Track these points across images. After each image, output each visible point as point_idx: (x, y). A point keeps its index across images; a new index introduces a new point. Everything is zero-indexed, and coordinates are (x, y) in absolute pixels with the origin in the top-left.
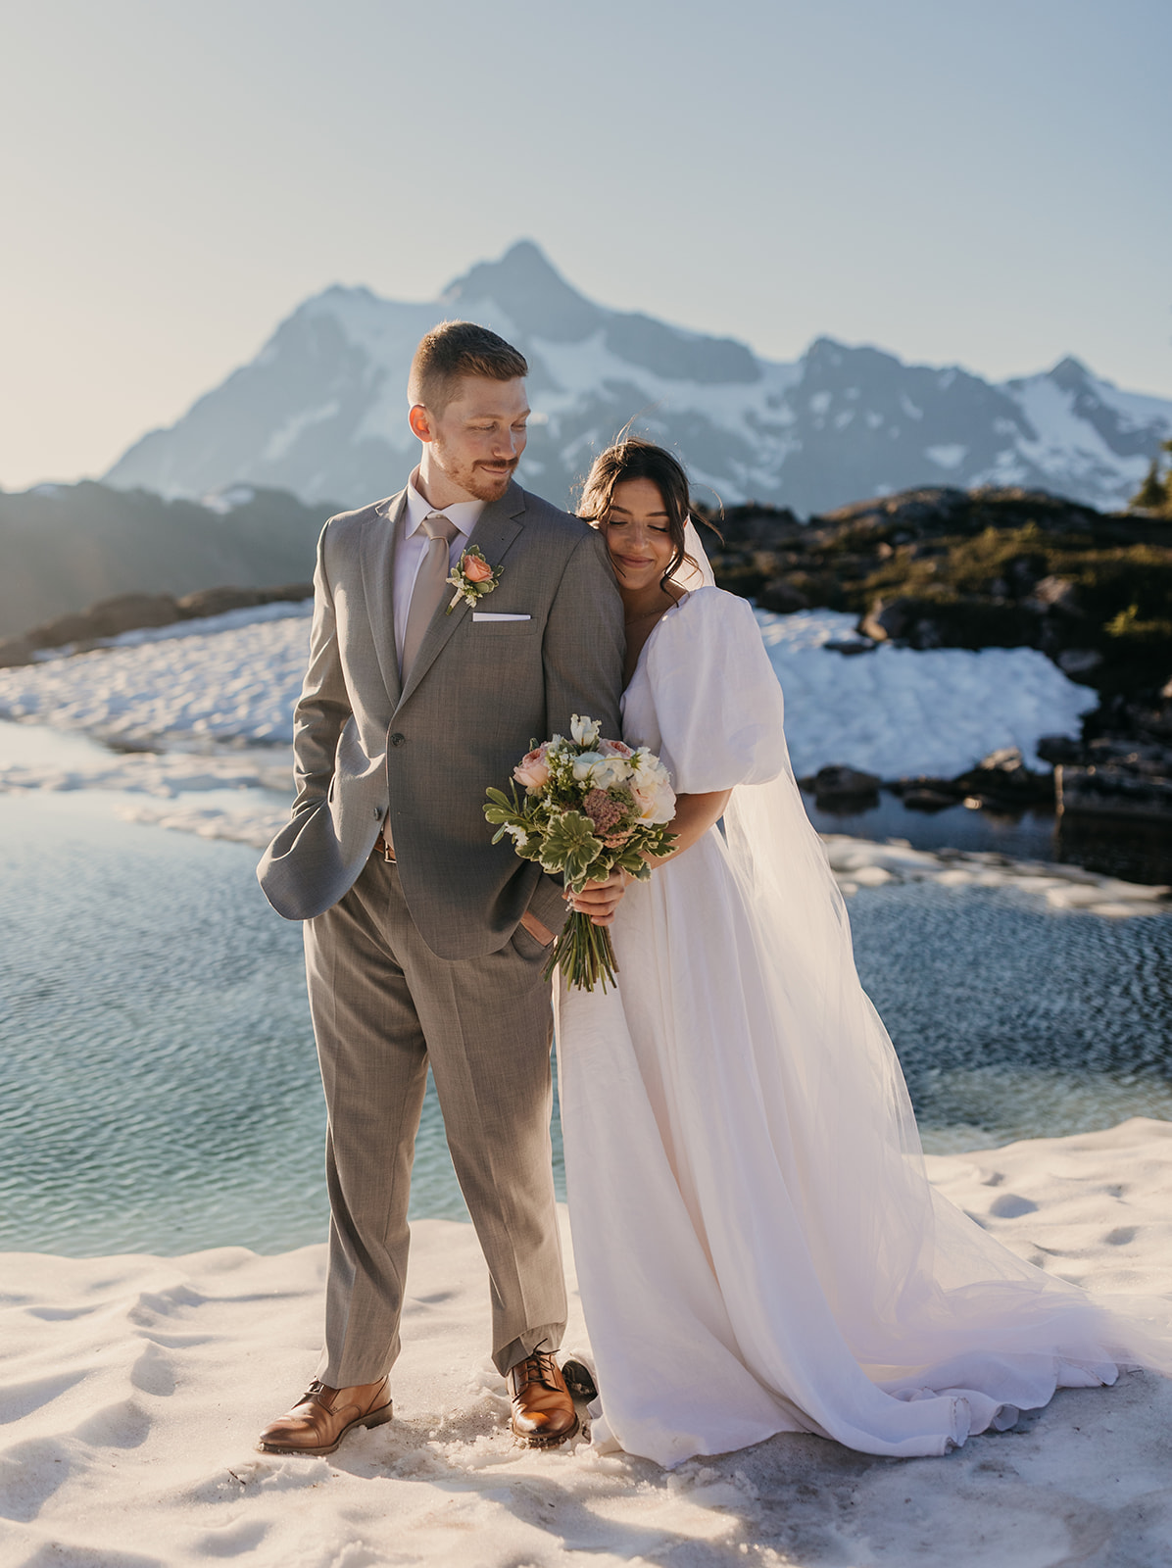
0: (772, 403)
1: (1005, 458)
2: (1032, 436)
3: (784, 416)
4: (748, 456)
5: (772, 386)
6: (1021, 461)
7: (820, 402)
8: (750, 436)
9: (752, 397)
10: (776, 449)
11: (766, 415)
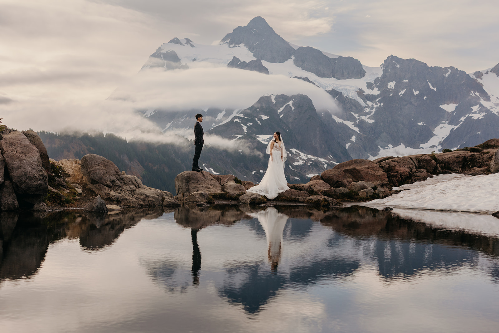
0: (370, 86)
1: (475, 108)
2: (488, 99)
3: (376, 92)
4: (360, 109)
5: (369, 78)
6: (482, 109)
7: (391, 85)
8: (361, 101)
9: (361, 83)
10: (373, 107)
11: (367, 92)
